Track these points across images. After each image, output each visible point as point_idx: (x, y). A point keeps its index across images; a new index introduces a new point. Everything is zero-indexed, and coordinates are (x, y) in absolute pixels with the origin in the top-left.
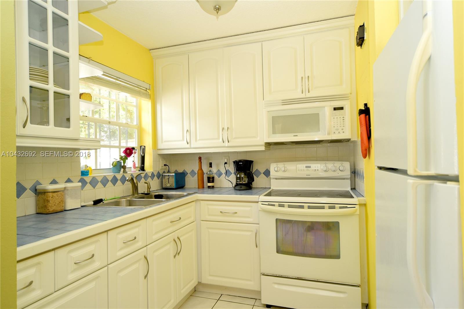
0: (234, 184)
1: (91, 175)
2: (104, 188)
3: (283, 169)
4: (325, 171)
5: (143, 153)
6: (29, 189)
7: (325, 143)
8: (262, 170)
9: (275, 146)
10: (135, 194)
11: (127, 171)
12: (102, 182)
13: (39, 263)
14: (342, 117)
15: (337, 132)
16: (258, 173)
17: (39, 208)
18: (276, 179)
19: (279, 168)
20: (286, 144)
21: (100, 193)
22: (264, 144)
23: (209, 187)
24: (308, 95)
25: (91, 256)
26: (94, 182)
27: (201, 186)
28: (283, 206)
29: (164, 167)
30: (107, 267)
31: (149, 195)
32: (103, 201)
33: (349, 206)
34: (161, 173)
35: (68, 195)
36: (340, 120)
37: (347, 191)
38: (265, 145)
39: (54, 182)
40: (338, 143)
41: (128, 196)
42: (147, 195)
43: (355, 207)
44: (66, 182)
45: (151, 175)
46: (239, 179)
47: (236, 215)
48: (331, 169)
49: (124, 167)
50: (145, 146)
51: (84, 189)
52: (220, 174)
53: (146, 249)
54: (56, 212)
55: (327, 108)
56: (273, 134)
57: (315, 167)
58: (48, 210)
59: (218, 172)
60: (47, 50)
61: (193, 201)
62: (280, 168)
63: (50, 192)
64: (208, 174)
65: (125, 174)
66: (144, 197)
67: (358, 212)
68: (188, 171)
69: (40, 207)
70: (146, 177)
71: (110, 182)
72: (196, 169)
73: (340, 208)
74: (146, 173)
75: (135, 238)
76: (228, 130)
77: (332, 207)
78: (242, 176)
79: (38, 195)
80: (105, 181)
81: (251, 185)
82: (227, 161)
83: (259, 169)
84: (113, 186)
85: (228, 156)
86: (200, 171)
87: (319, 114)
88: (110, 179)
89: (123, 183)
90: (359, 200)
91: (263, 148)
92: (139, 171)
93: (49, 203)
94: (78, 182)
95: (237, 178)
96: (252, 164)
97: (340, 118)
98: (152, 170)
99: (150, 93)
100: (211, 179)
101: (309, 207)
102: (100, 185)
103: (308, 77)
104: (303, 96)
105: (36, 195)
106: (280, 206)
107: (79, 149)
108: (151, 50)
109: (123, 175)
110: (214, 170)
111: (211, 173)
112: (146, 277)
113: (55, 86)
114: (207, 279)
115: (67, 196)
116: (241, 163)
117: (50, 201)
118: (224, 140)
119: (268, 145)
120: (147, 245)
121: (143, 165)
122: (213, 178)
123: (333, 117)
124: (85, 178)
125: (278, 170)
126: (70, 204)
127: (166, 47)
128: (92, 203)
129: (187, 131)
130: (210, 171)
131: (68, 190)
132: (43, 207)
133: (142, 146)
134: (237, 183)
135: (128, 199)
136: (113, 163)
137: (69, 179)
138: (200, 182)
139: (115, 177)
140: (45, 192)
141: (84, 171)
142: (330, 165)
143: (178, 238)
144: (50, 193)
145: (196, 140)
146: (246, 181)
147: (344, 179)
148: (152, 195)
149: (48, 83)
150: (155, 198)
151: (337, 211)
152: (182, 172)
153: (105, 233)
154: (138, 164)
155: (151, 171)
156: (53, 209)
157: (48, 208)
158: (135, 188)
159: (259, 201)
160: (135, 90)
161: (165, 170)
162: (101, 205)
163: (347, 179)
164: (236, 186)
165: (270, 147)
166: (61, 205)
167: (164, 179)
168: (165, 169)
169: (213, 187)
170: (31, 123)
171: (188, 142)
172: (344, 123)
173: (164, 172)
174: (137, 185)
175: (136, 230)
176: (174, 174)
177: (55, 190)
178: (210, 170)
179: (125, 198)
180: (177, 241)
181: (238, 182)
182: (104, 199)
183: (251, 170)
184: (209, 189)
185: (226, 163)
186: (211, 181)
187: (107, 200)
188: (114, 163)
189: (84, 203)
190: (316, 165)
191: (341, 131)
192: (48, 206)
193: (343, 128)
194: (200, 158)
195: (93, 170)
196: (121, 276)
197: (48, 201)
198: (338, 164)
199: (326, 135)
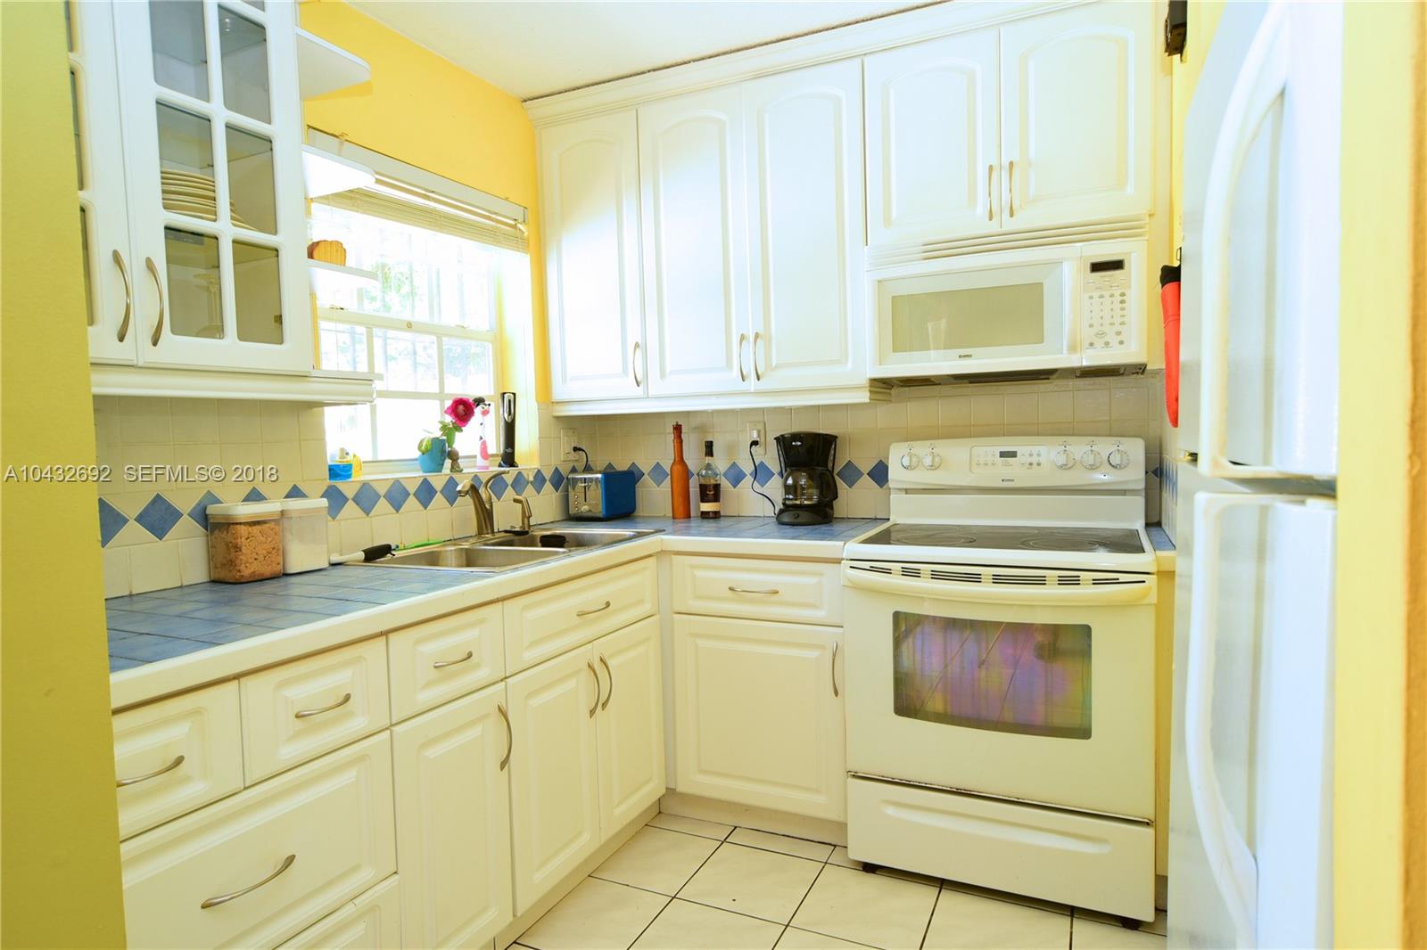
0: (779, 506)
1: (358, 477)
2: (398, 515)
3: (928, 461)
4: (1063, 467)
5: (510, 414)
6: (189, 515)
7: (1064, 378)
8: (866, 466)
9: (906, 389)
10: (485, 531)
11: (461, 467)
12: (388, 496)
13: (198, 712)
14: (1117, 294)
15: (1099, 343)
16: (851, 474)
17: (216, 567)
18: (907, 491)
19: (914, 459)
20: (939, 384)
21: (384, 526)
22: (865, 382)
23: (705, 515)
24: (1009, 224)
25: (341, 700)
26: (366, 498)
27: (680, 510)
28: (916, 574)
29: (574, 456)
30: (388, 731)
31: (527, 536)
32: (393, 552)
33: (1123, 577)
34: (564, 470)
35: (292, 534)
36: (1112, 302)
37: (1131, 530)
38: (870, 386)
39: (254, 496)
40: (1111, 378)
41: (466, 538)
42: (521, 536)
43: (1144, 582)
44: (286, 497)
45: (535, 477)
46: (792, 490)
47: (775, 597)
48: (1081, 462)
49: (453, 456)
50: (514, 394)
51: (337, 518)
52: (737, 477)
53: (504, 687)
54: (260, 578)
55: (1071, 263)
56: (894, 351)
57: (1031, 455)
58: (238, 574)
59: (733, 471)
60: (210, 121)
61: (650, 556)
62: (918, 458)
63: (240, 524)
64: (702, 476)
65: (456, 476)
66: (512, 541)
67: (1153, 599)
68: (645, 466)
69: (218, 565)
70: (519, 483)
71: (412, 499)
72: (667, 463)
73: (1096, 582)
74: (520, 473)
75: (470, 655)
76: (755, 342)
77: (1070, 579)
78: (803, 482)
79: (212, 532)
80: (397, 496)
81: (828, 510)
82: (759, 436)
83: (856, 463)
84: (422, 508)
85: (759, 422)
86: (678, 468)
87: (1042, 284)
88: (412, 489)
89: (452, 502)
90: (1157, 559)
91: (864, 397)
92: (500, 466)
93: (239, 553)
94: (322, 497)
95: (787, 489)
96: (833, 446)
97: (1112, 296)
98: (536, 465)
99: (526, 234)
100: (711, 492)
101: (998, 580)
102: (383, 505)
103: (1011, 164)
104: (993, 227)
105: (207, 530)
106: (906, 573)
107: (322, 404)
108: (525, 101)
109: (451, 477)
110: (720, 463)
111: (710, 472)
112: (503, 764)
113: (233, 225)
114: (693, 781)
115: (288, 536)
116: (799, 443)
117: (244, 548)
118: (744, 373)
119: (883, 386)
120: (506, 678)
121: (509, 450)
122: (717, 487)
123: (1088, 295)
124: (341, 485)
125: (914, 464)
126: (300, 556)
127: (569, 91)
128: (362, 555)
129: (637, 345)
130: (708, 467)
131: (291, 518)
132: (224, 565)
133: (504, 393)
134: (787, 502)
135: (466, 546)
136: (422, 442)
137: (295, 487)
138: (679, 501)
139: (425, 482)
140: (229, 524)
141: (338, 466)
142: (1079, 448)
143: (601, 660)
144: (242, 526)
145: (663, 375)
146: (811, 498)
147: (1124, 492)
148: (533, 537)
149: (216, 215)
150: (543, 546)
151: (1086, 591)
152: (626, 469)
153: (381, 638)
154: (496, 446)
155: (533, 467)
156: (252, 570)
157: (238, 568)
158: (485, 516)
159: (843, 559)
160: (483, 226)
161: (576, 464)
162: (388, 562)
163: (1133, 492)
164: (781, 512)
165: (890, 394)
166: (273, 559)
167: (574, 489)
168: (577, 461)
169: (716, 515)
170: (174, 331)
171: (639, 379)
172: (1124, 313)
173: (574, 470)
174: (491, 506)
175: (473, 633)
176: (599, 476)
177: (253, 517)
178: (708, 464)
179: (455, 545)
180: (598, 669)
181: (789, 499)
182: (397, 547)
183: (830, 465)
184: (706, 520)
185: (755, 443)
186: (711, 497)
187: (405, 549)
188: (424, 445)
189: (341, 555)
190: (1035, 449)
191: (1114, 340)
192: (238, 562)
193: (1120, 328)
194: (678, 429)
195: (364, 462)
196: (432, 757)
197: (238, 548)
198: (1105, 447)
199: (1065, 351)
